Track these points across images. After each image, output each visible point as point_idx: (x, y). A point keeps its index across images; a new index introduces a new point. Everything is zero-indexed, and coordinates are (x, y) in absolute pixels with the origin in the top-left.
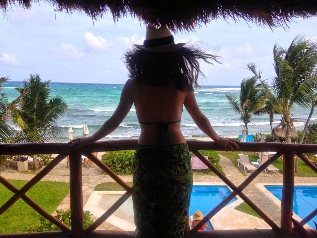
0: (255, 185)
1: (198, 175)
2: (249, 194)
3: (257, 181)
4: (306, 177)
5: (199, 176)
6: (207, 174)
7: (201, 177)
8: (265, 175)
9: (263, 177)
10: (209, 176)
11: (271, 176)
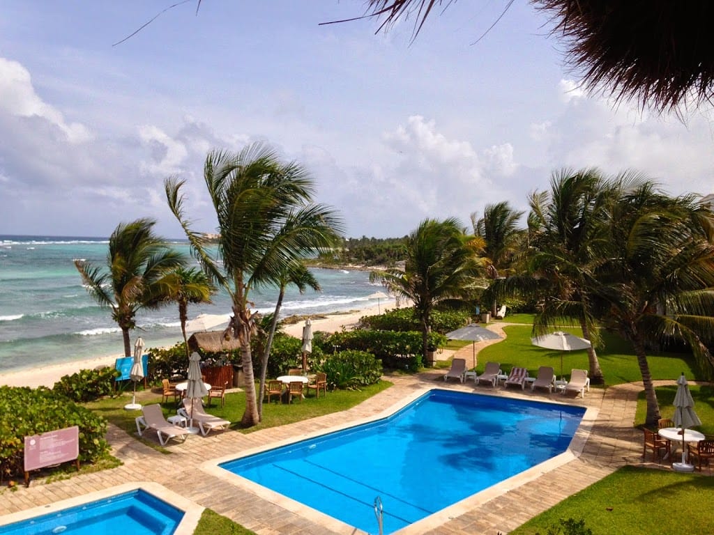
0: (201, 469)
1: (54, 481)
2: (202, 493)
3: (198, 460)
4: (279, 425)
5: (57, 483)
6: (76, 473)
7: (64, 485)
8: (205, 441)
9: (204, 447)
10: (83, 476)
11: (219, 440)
